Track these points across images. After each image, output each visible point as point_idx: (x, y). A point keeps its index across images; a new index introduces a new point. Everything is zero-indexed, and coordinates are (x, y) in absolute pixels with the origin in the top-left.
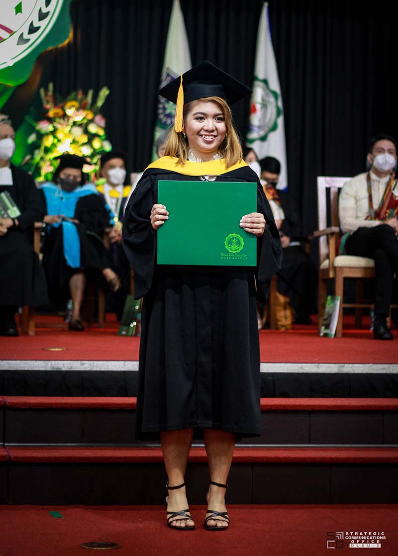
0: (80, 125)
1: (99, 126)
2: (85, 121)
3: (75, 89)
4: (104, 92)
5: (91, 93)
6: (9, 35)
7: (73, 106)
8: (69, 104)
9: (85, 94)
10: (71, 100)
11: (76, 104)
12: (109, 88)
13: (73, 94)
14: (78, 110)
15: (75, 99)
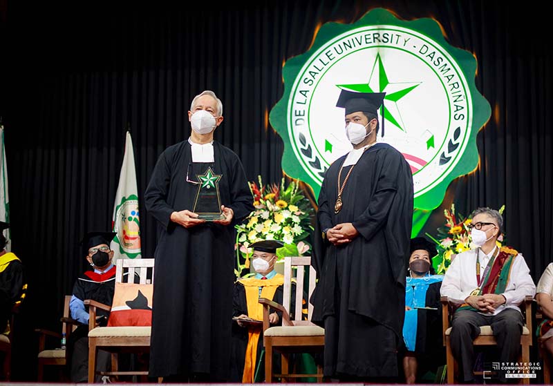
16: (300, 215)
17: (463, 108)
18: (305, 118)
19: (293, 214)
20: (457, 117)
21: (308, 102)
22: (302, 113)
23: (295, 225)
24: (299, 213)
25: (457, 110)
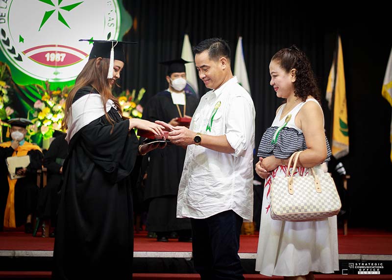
0: (128, 111)
1: (139, 111)
2: (131, 109)
3: (125, 90)
4: (142, 91)
5: (134, 92)
6: (85, 57)
7: (124, 100)
8: (121, 98)
9: (131, 92)
10: (122, 96)
11: (125, 98)
12: (145, 89)
13: (124, 92)
14: (126, 102)
15: (125, 96)
16: (7, 89)
17: (113, 19)
18: (6, 18)
19: (2, 87)
20: (109, 25)
21: (8, 8)
22: (3, 15)
23: (4, 95)
24: (6, 87)
25: (110, 20)
